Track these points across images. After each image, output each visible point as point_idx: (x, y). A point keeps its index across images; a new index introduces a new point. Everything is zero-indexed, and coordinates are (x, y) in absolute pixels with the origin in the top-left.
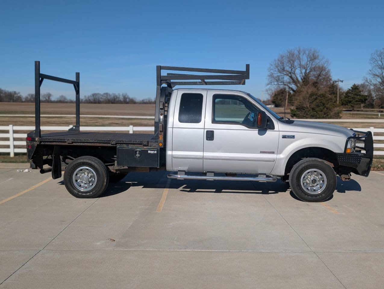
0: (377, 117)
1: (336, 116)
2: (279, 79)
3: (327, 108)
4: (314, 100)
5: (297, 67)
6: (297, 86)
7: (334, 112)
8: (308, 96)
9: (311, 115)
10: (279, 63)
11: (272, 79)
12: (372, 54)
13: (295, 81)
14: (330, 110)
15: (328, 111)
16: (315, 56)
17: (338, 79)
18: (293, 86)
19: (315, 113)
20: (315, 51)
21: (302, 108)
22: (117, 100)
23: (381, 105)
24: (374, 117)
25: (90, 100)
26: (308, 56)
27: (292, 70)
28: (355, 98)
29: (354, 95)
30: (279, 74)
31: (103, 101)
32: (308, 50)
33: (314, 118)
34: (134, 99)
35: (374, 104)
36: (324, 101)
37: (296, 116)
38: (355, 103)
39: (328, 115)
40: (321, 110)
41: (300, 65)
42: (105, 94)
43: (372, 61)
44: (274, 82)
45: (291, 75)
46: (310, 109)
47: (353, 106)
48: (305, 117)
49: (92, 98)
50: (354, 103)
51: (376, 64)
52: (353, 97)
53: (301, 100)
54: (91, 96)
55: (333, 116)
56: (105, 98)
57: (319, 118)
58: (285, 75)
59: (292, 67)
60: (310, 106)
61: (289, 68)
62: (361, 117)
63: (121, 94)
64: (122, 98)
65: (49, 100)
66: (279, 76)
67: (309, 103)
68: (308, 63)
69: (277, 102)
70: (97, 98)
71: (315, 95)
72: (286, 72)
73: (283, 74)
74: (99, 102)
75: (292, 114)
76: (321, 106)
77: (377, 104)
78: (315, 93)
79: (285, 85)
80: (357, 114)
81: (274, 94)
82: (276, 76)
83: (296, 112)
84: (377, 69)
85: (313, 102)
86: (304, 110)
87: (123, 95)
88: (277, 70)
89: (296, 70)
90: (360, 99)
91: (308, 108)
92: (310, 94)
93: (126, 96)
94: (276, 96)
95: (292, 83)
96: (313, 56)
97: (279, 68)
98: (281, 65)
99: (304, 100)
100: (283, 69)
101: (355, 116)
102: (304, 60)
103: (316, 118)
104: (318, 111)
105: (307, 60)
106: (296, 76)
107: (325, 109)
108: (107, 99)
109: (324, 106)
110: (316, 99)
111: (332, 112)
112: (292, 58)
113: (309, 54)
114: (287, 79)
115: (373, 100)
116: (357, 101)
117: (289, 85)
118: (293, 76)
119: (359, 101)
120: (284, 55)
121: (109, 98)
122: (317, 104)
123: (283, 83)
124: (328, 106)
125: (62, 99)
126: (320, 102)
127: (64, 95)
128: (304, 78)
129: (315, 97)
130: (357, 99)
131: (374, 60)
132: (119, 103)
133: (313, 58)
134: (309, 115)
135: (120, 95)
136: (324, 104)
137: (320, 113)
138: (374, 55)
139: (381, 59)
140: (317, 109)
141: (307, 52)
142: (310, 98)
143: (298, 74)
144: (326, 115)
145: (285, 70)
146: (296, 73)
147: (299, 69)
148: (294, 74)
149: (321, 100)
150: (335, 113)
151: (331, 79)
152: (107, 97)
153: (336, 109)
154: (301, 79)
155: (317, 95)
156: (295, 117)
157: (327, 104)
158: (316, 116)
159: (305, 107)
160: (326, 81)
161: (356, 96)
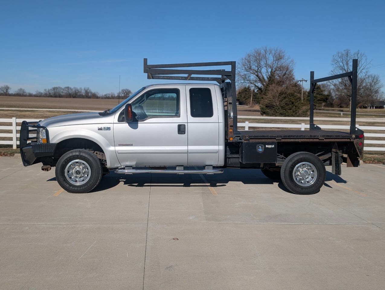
0: (340, 115)
1: (304, 114)
2: (246, 78)
3: (296, 107)
4: (283, 98)
5: (263, 66)
6: (263, 85)
7: (302, 110)
8: (277, 95)
9: (280, 113)
10: (246, 61)
11: (239, 77)
12: (334, 55)
13: (261, 80)
14: (298, 108)
15: (296, 109)
16: (281, 56)
17: (303, 79)
18: (259, 85)
19: (284, 111)
20: (281, 51)
21: (271, 106)
22: (79, 94)
23: (340, 104)
24: (337, 116)
25: (50, 93)
26: (274, 55)
27: (258, 69)
28: (317, 97)
29: (316, 94)
30: (246, 73)
31: (64, 95)
32: (274, 50)
33: (283, 115)
34: (97, 94)
35: (333, 103)
36: (292, 100)
37: (266, 114)
38: (318, 102)
39: (296, 113)
40: (290, 108)
41: (266, 64)
42: (66, 88)
43: (334, 62)
44: (241, 80)
45: (257, 73)
46: (279, 107)
47: (315, 105)
48: (275, 115)
49: (53, 92)
50: (316, 102)
51: (338, 65)
52: (316, 96)
53: (270, 98)
54: (51, 90)
55: (302, 114)
56: (66, 92)
57: (288, 116)
58: (252, 73)
59: (259, 66)
60: (279, 104)
61: (256, 67)
62: (324, 116)
63: (83, 88)
64: (84, 92)
65: (7, 93)
66: (246, 74)
67: (278, 101)
68: (274, 62)
69: (241, 100)
70: (58, 92)
71: (285, 94)
72: (252, 71)
73: (250, 73)
74: (60, 96)
75: (262, 111)
76: (290, 104)
77: (336, 104)
78: (284, 92)
79: (251, 83)
80: (320, 113)
81: (238, 92)
82: (243, 74)
83: (265, 110)
84: (338, 70)
85: (282, 100)
86: (274, 107)
87: (85, 89)
88: (244, 68)
89: (263, 68)
90: (322, 98)
91: (277, 106)
92: (279, 93)
93: (88, 91)
94: (240, 94)
95: (258, 82)
96: (279, 55)
97: (246, 67)
98: (248, 64)
99: (273, 98)
100: (250, 68)
101: (319, 114)
102: (271, 59)
103: (285, 116)
104: (287, 109)
105: (273, 60)
106: (262, 74)
107: (294, 107)
108: (68, 93)
109: (293, 105)
110: (285, 98)
111: (301, 110)
112: (259, 57)
113: (275, 54)
114: (253, 77)
115: (333, 99)
116: (319, 100)
117: (255, 83)
118: (259, 74)
119: (321, 100)
120: (252, 54)
121: (70, 92)
122: (286, 102)
123: (250, 81)
124: (296, 104)
125: (21, 93)
126: (289, 100)
127: (23, 88)
128: (270, 77)
129: (284, 96)
130: (319, 99)
131: (336, 61)
132: (81, 98)
133: (279, 58)
134: (279, 113)
135: (82, 90)
136: (293, 103)
137: (289, 111)
138: (336, 57)
139: (343, 61)
140: (287, 107)
141: (273, 52)
142: (280, 97)
143: (264, 73)
144: (295, 112)
145: (252, 69)
146: (262, 72)
147: (265, 68)
148: (260, 72)
149: (291, 99)
150: (303, 112)
151: (294, 79)
152: (68, 92)
153: (304, 108)
154: (267, 77)
155: (286, 94)
156: (264, 115)
157: (296, 103)
158: (285, 114)
159: (274, 105)
160: (288, 80)
161: (318, 96)
